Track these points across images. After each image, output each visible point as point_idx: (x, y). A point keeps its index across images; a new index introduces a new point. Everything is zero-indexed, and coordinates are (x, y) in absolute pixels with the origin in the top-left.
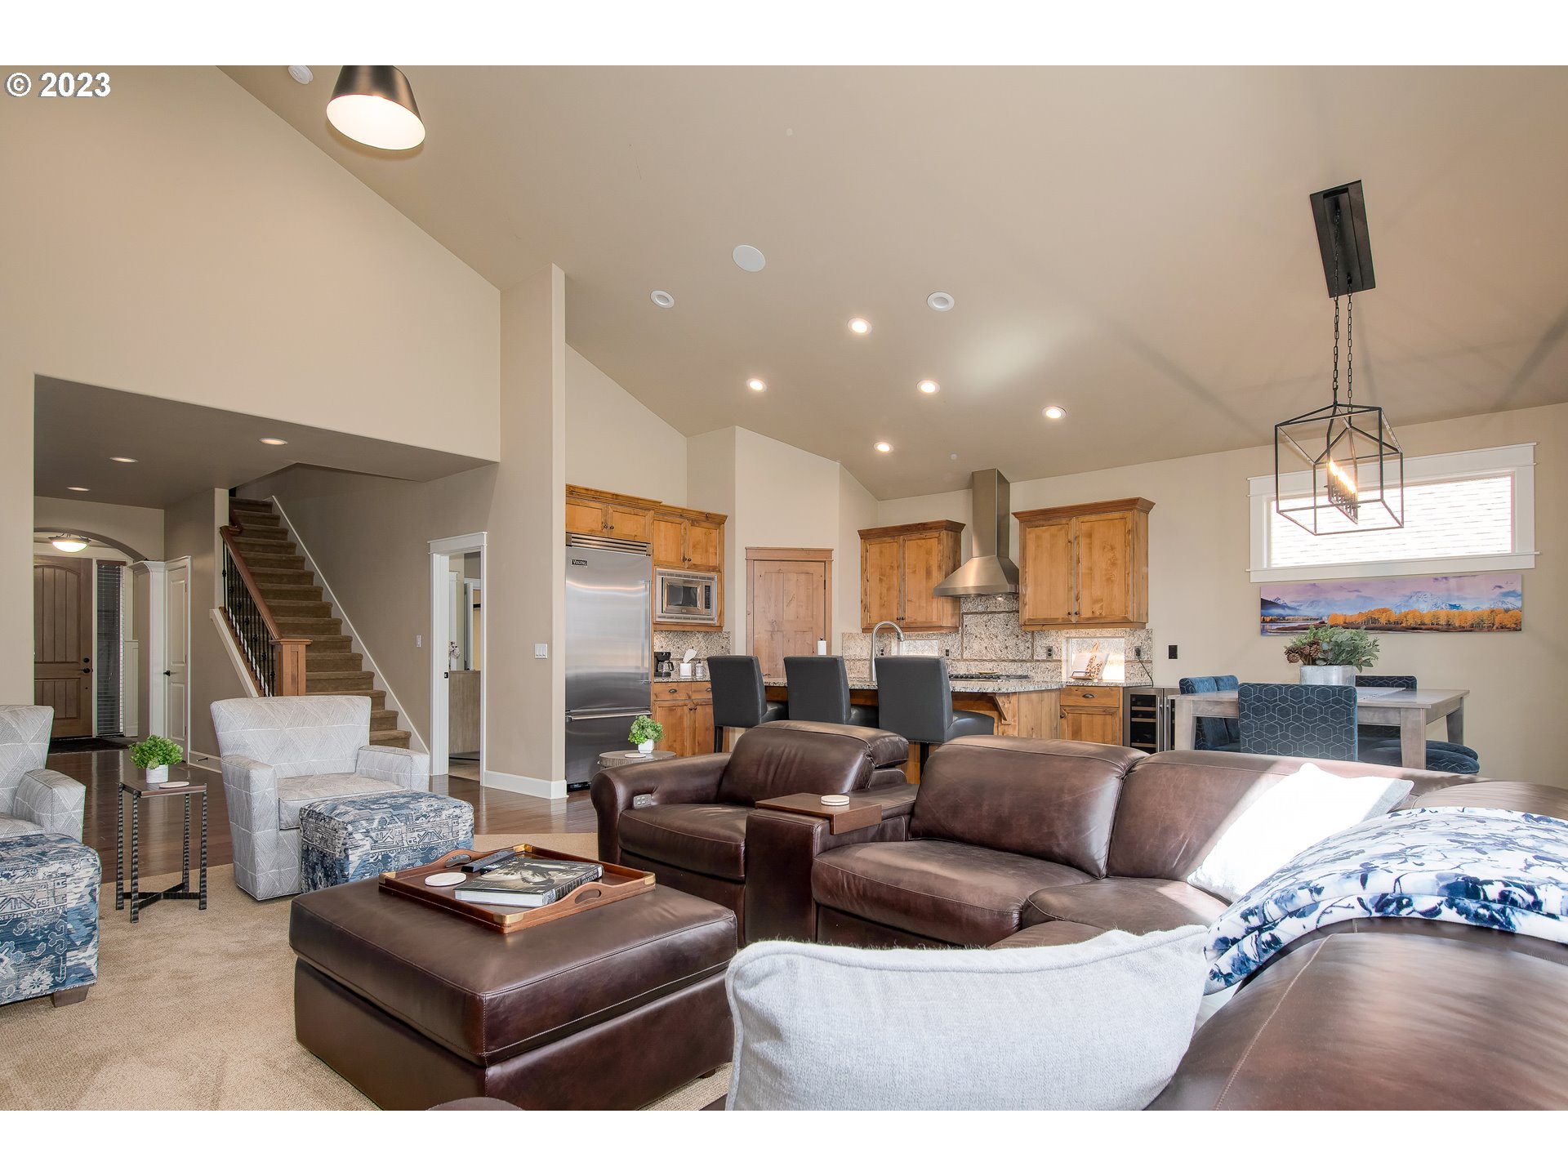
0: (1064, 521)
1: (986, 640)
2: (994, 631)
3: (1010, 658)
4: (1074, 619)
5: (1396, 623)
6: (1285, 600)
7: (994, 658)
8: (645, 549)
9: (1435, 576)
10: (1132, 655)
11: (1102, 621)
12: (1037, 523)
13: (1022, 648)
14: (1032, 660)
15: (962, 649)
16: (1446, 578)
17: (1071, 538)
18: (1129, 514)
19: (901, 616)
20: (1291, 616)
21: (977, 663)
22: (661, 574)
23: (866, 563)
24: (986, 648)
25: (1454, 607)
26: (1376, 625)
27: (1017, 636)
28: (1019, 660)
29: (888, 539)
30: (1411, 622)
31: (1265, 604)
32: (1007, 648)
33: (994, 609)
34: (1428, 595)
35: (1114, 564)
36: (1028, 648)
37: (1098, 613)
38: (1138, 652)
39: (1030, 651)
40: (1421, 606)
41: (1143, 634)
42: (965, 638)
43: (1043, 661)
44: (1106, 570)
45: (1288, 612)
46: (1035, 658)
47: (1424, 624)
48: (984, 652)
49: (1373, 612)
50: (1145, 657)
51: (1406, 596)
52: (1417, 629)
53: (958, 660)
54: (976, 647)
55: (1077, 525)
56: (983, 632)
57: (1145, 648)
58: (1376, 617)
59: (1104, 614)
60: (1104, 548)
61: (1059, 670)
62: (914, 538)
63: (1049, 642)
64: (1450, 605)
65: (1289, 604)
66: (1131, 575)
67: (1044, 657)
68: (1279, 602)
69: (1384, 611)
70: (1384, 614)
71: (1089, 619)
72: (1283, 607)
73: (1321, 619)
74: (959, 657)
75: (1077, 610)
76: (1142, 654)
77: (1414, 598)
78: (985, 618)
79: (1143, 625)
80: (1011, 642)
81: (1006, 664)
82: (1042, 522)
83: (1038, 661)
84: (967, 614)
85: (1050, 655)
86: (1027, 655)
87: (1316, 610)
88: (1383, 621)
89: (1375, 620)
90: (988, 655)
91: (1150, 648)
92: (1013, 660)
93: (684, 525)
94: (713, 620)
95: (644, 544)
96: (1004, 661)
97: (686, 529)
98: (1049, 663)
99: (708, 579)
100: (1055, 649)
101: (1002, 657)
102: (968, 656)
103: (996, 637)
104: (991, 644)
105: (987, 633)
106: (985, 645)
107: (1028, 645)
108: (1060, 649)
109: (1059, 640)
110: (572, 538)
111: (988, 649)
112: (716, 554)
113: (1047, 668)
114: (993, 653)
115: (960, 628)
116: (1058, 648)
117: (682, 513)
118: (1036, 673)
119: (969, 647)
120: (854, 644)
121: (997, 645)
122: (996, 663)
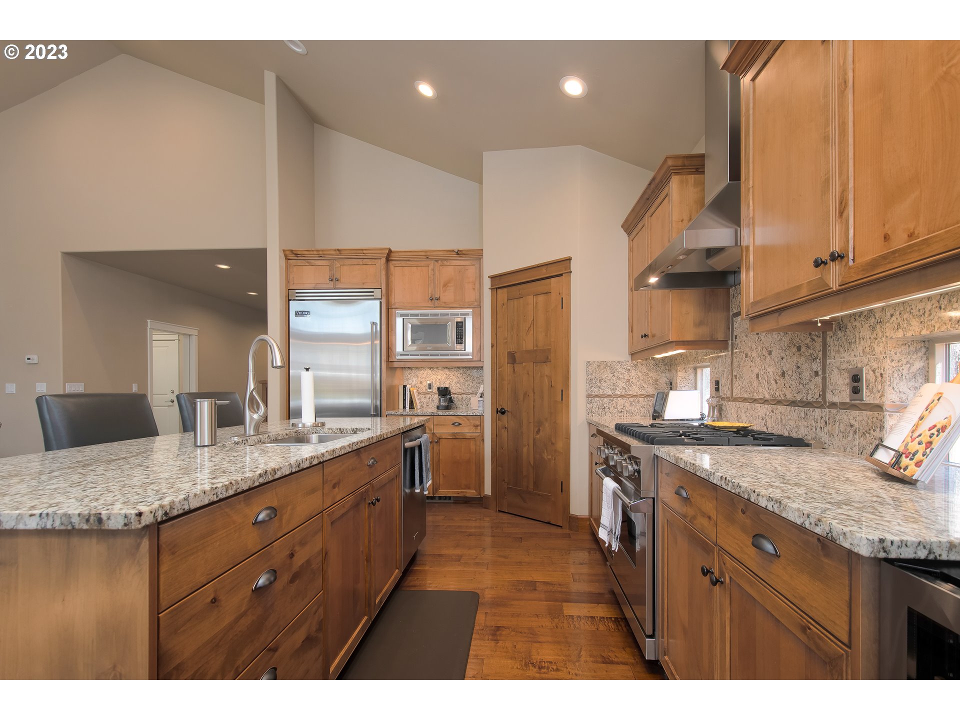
1: (758, 361)
3: (789, 397)
4: (834, 276)
7: (767, 397)
8: (372, 294)
13: (806, 375)
14: (822, 403)
15: (732, 380)
19: (646, 331)
22: (402, 315)
24: (758, 375)
27: (799, 349)
28: (801, 401)
29: (640, 225)
32: (783, 374)
36: (817, 374)
39: (819, 380)
42: (735, 360)
43: (844, 406)
46: (830, 398)
48: (755, 384)
53: (729, 399)
54: (748, 377)
56: (754, 347)
61: (877, 434)
63: (854, 356)
67: (844, 395)
74: (729, 395)
75: (836, 247)
81: (781, 408)
83: (833, 405)
84: (737, 315)
85: (856, 391)
86: (813, 394)
90: (761, 391)
92: (793, 403)
93: (431, 267)
94: (468, 355)
95: (372, 290)
96: (779, 402)
97: (433, 270)
98: (855, 413)
99: (462, 315)
100: (867, 375)
101: (777, 394)
102: (739, 392)
103: (770, 353)
104: (763, 368)
105: (759, 348)
106: (756, 371)
107: (817, 366)
108: (878, 375)
109: (878, 349)
110: (297, 293)
111: (760, 379)
112: (474, 289)
113: (852, 426)
114: (766, 385)
115: (730, 342)
116: (874, 371)
117: (428, 256)
118: (831, 435)
119: (738, 376)
120: (610, 375)
121: (771, 370)
122: (770, 407)
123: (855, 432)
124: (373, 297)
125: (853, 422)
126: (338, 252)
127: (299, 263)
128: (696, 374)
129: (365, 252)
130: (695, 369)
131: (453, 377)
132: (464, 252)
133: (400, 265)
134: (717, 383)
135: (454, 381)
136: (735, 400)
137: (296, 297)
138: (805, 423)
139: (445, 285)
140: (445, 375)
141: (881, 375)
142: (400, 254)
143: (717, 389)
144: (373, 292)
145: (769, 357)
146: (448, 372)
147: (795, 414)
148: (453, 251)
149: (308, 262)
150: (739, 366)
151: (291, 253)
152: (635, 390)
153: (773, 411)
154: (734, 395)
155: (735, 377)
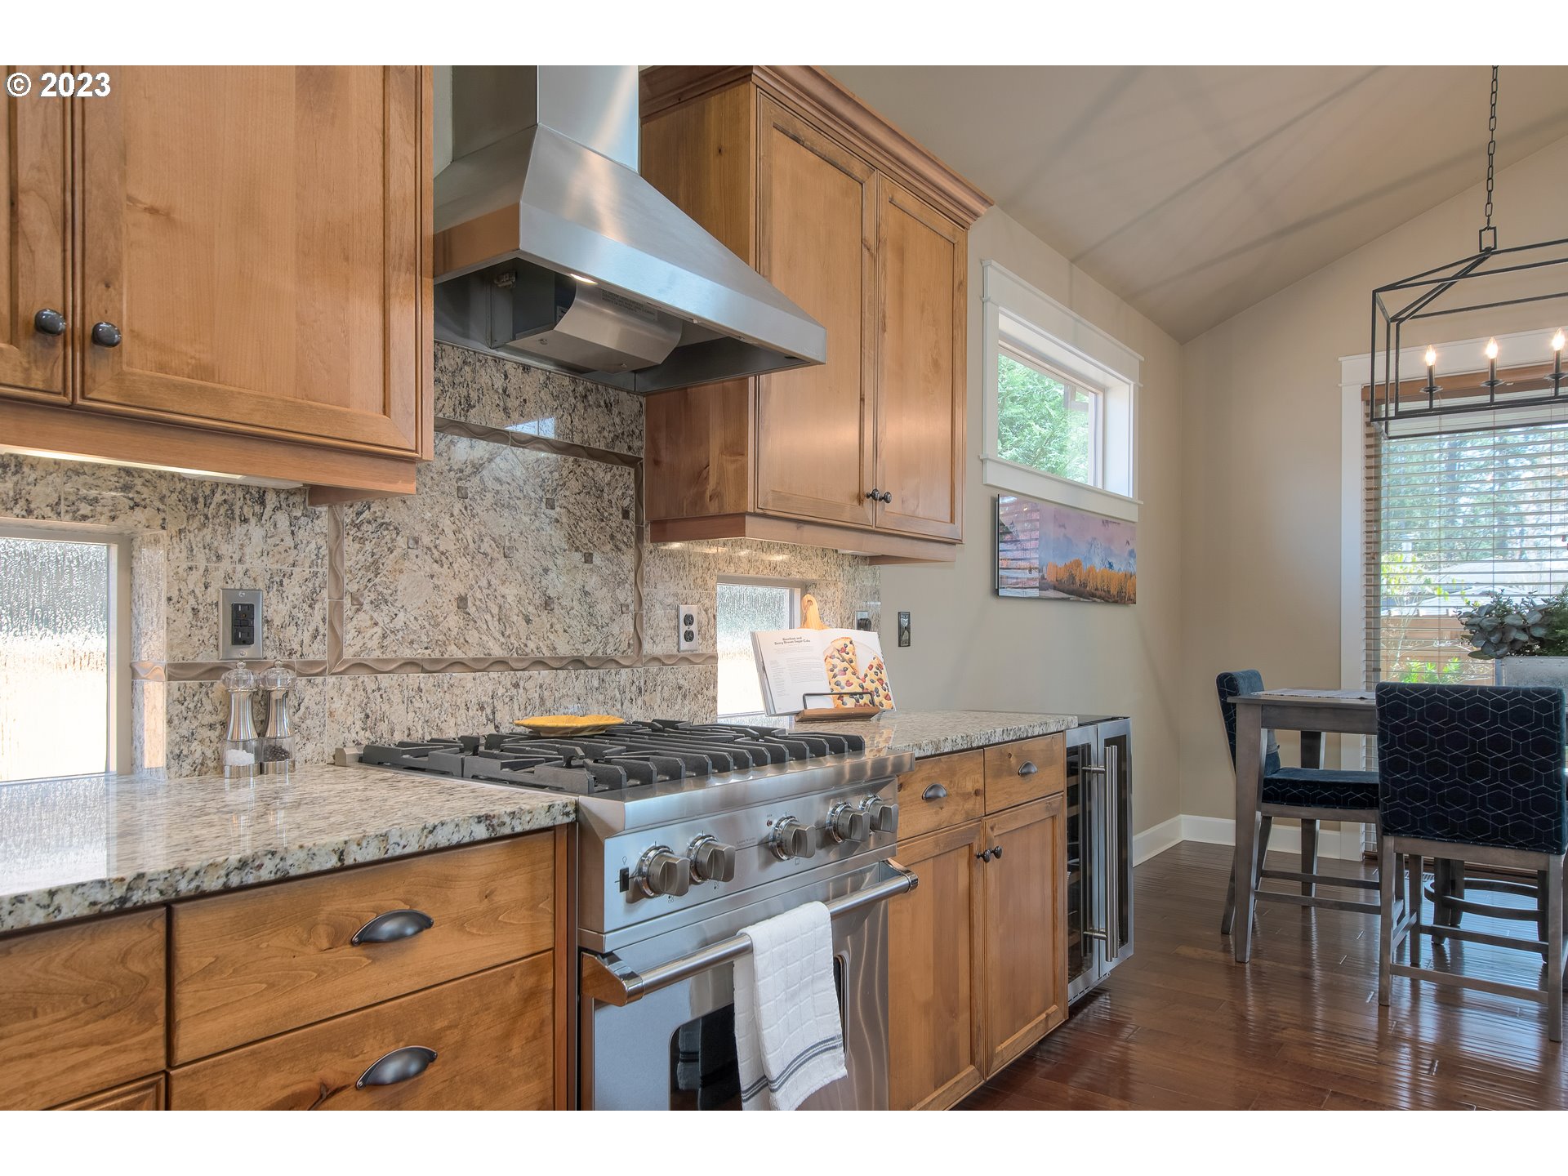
1: (462, 563)
2: (502, 525)
3: (564, 650)
5: (1085, 585)
6: (1018, 527)
7: (498, 652)
13: (604, 608)
14: (636, 658)
15: (337, 606)
21: (415, 678)
24: (462, 601)
26: (1074, 587)
28: (592, 657)
30: (1092, 585)
31: (1001, 531)
33: (495, 420)
36: (623, 608)
39: (628, 620)
41: (865, 576)
43: (669, 660)
45: (1019, 552)
46: (648, 647)
47: (1098, 589)
48: (453, 621)
49: (1072, 565)
56: (446, 523)
58: (1074, 573)
61: (710, 693)
63: (681, 588)
65: (1020, 537)
67: (671, 644)
70: (1078, 569)
73: (1042, 570)
74: (318, 651)
80: (565, 583)
81: (544, 675)
83: (655, 659)
88: (1078, 580)
89: (1072, 579)
90: (473, 636)
92: (578, 662)
96: (540, 663)
98: (685, 669)
101: (532, 645)
102: (373, 644)
103: (509, 553)
104: (484, 583)
105: (468, 533)
106: (458, 588)
107: (625, 595)
108: (711, 616)
111: (472, 610)
113: (680, 688)
114: (494, 625)
116: (706, 611)
118: (648, 707)
119: (368, 597)
121: (511, 592)
122: (507, 678)
123: (685, 696)
125: (682, 682)
136: (354, 667)
138: (601, 698)
141: (714, 616)
145: (503, 560)
147: (579, 684)
150: (375, 567)
153: (516, 686)
154: (348, 654)
155: (357, 601)
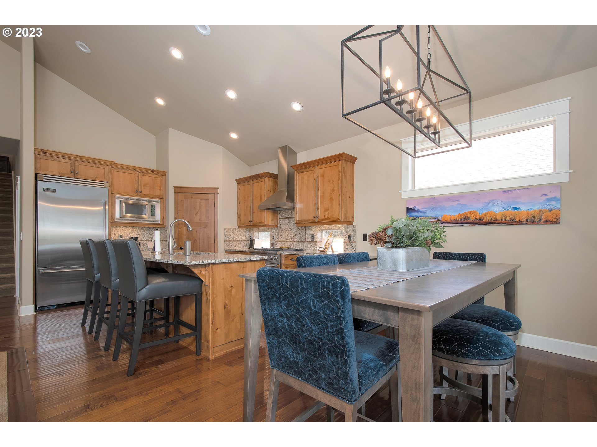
0: (312, 169)
1: (288, 231)
2: (291, 227)
3: (297, 240)
4: (316, 220)
5: (480, 219)
6: (419, 207)
7: (291, 240)
8: (103, 185)
9: (504, 190)
10: (347, 239)
11: (328, 221)
12: (302, 170)
13: (302, 235)
14: (305, 241)
15: (279, 236)
16: (510, 191)
17: (315, 177)
18: (340, 163)
19: (251, 220)
20: (422, 216)
21: (284, 243)
22: (119, 198)
23: (239, 195)
24: (288, 235)
25: (516, 208)
26: (468, 221)
27: (300, 229)
28: (300, 241)
29: (247, 183)
30: (489, 219)
31: (409, 210)
32: (296, 235)
33: (291, 216)
34: (500, 202)
35: (333, 190)
37: (326, 217)
38: (349, 237)
39: (304, 236)
40: (495, 209)
41: (351, 227)
42: (280, 231)
43: (310, 242)
44: (330, 193)
45: (420, 214)
46: (307, 240)
47: (497, 220)
48: (287, 237)
49: (466, 214)
50: (352, 240)
51: (485, 203)
52: (492, 223)
53: (278, 241)
54: (284, 235)
55: (318, 171)
56: (287, 228)
57: (352, 235)
58: (468, 216)
59: (329, 217)
60: (329, 182)
61: (316, 247)
62: (255, 182)
63: (312, 232)
64: (514, 208)
65: (421, 210)
66: (341, 195)
67: (310, 240)
68: (416, 209)
69: (473, 212)
70: (473, 214)
71: (323, 220)
72: (418, 211)
73: (438, 218)
74: (278, 240)
75: (317, 215)
76: (351, 238)
77: (491, 204)
78: (288, 220)
79: (351, 223)
80: (297, 233)
81: (295, 243)
82: (303, 170)
83: (308, 242)
84: (281, 219)
85: (312, 239)
86: (303, 240)
87: (435, 213)
88: (472, 218)
89: (467, 218)
90: (289, 239)
91: (355, 235)
92: (298, 242)
93: (137, 175)
94: (157, 221)
95: (103, 183)
96: (294, 242)
97: (138, 177)
98: (312, 243)
99: (154, 201)
100: (315, 236)
101: (294, 240)
103: (292, 230)
104: (290, 233)
106: (288, 234)
107: (304, 234)
109: (316, 231)
110: (44, 177)
112: (160, 190)
114: (291, 238)
115: (278, 226)
117: (135, 169)
118: (307, 248)
120: (232, 233)
121: (292, 234)
122: (292, 243)
123: (312, 247)
124: (103, 187)
125: (312, 245)
126: (79, 157)
127: (45, 157)
128: (258, 234)
129: (98, 160)
130: (258, 232)
131: (136, 232)
132: (156, 171)
133: (118, 171)
134: (273, 237)
135: (136, 234)
136: (280, 241)
137: (44, 179)
138: (301, 246)
139: (144, 185)
140: (130, 231)
141: (317, 236)
142: (119, 165)
143: (273, 239)
144: (104, 184)
146: (132, 229)
147: (298, 244)
148: (150, 170)
149: (53, 159)
150: (281, 232)
151: (40, 151)
152: (239, 239)
154: (280, 240)
155: (280, 235)
